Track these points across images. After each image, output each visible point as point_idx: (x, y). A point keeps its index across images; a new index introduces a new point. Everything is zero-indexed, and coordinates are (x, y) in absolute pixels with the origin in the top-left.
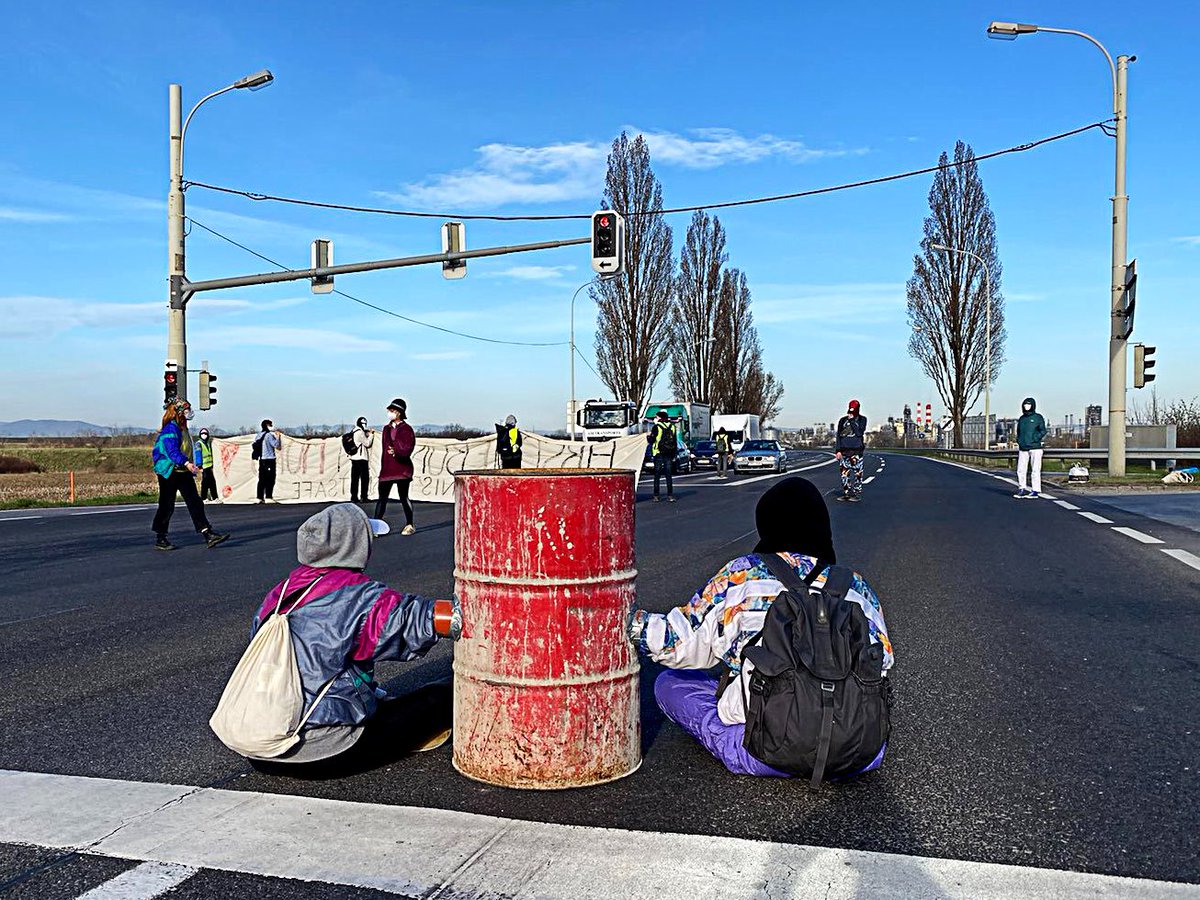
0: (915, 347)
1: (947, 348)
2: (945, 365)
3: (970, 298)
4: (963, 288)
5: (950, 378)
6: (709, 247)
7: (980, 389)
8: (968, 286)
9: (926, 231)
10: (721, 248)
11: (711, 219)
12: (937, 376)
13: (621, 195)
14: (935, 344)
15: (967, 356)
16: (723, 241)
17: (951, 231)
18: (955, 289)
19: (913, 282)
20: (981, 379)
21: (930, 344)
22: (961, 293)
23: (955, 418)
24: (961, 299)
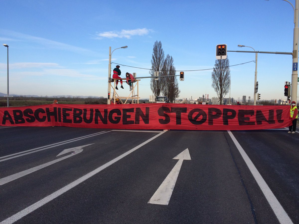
0: (213, 85)
1: (219, 86)
2: (218, 89)
3: (224, 76)
4: (223, 74)
5: (219, 92)
6: (170, 62)
7: (225, 94)
8: (224, 74)
9: (216, 63)
10: (172, 63)
11: (171, 56)
12: (217, 91)
13: (156, 53)
14: (217, 85)
15: (223, 87)
16: (173, 61)
17: (221, 63)
18: (221, 74)
19: (213, 73)
20: (225, 92)
21: (216, 85)
22: (222, 75)
23: (220, 100)
24: (222, 77)
